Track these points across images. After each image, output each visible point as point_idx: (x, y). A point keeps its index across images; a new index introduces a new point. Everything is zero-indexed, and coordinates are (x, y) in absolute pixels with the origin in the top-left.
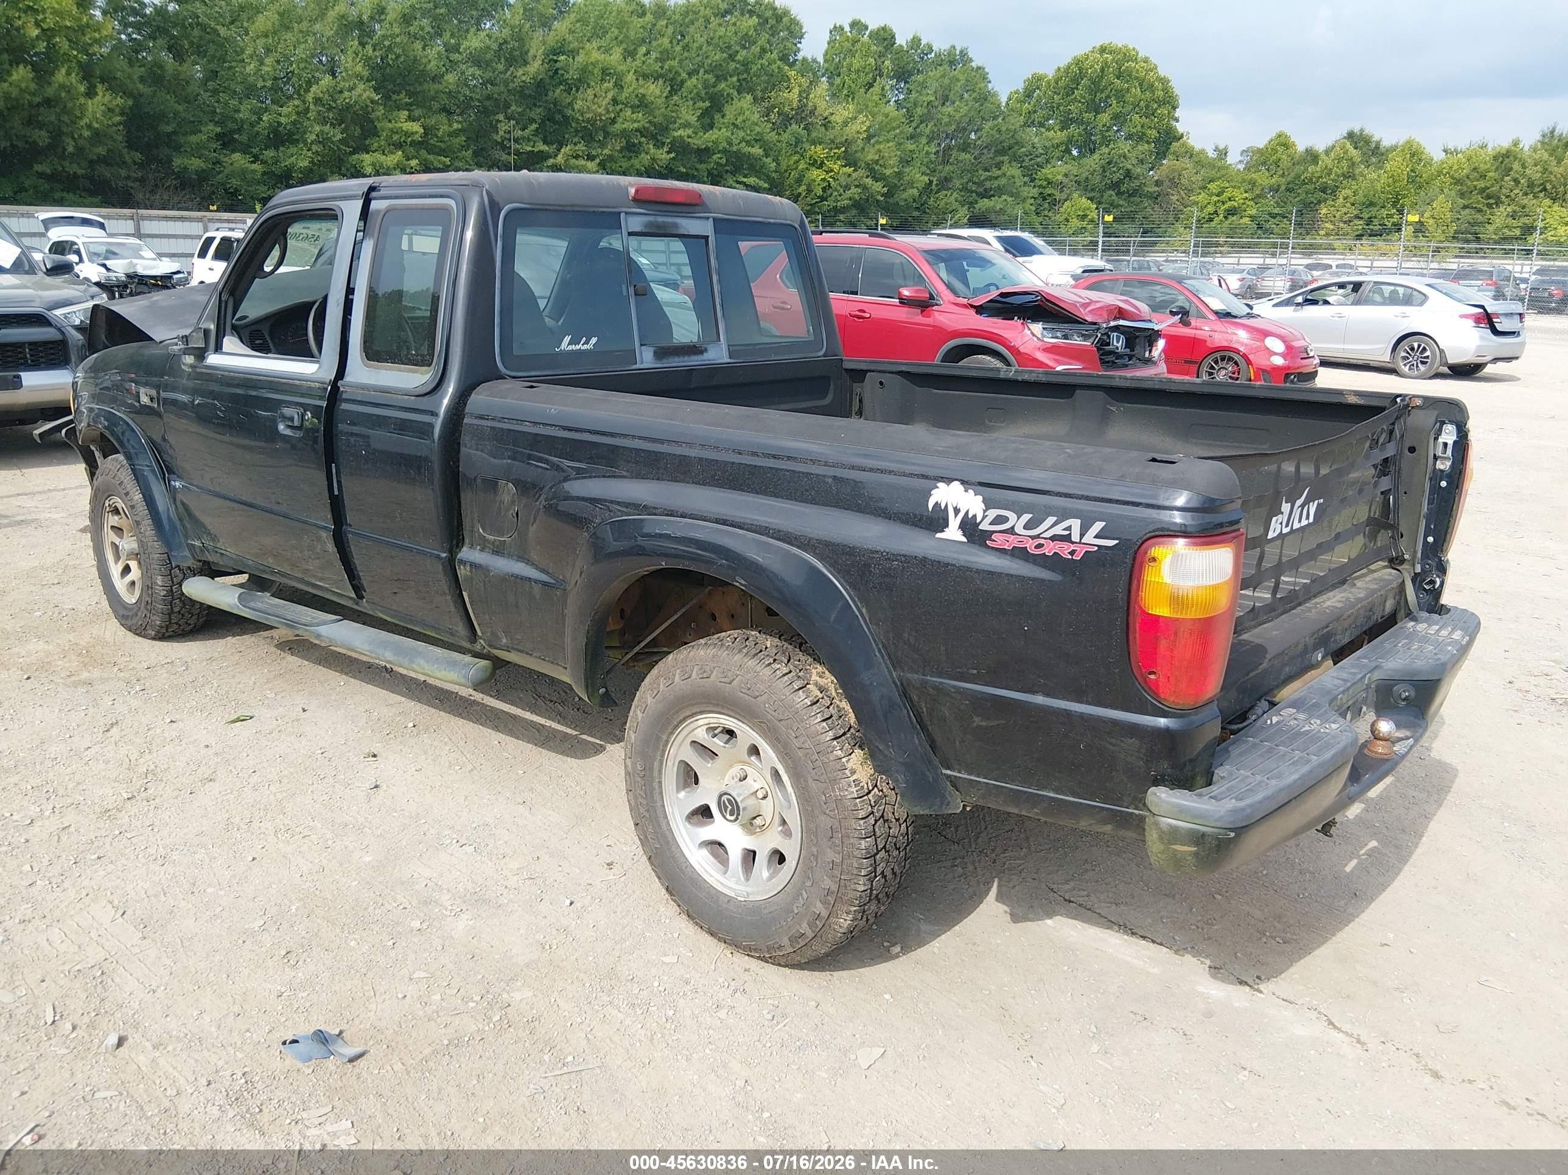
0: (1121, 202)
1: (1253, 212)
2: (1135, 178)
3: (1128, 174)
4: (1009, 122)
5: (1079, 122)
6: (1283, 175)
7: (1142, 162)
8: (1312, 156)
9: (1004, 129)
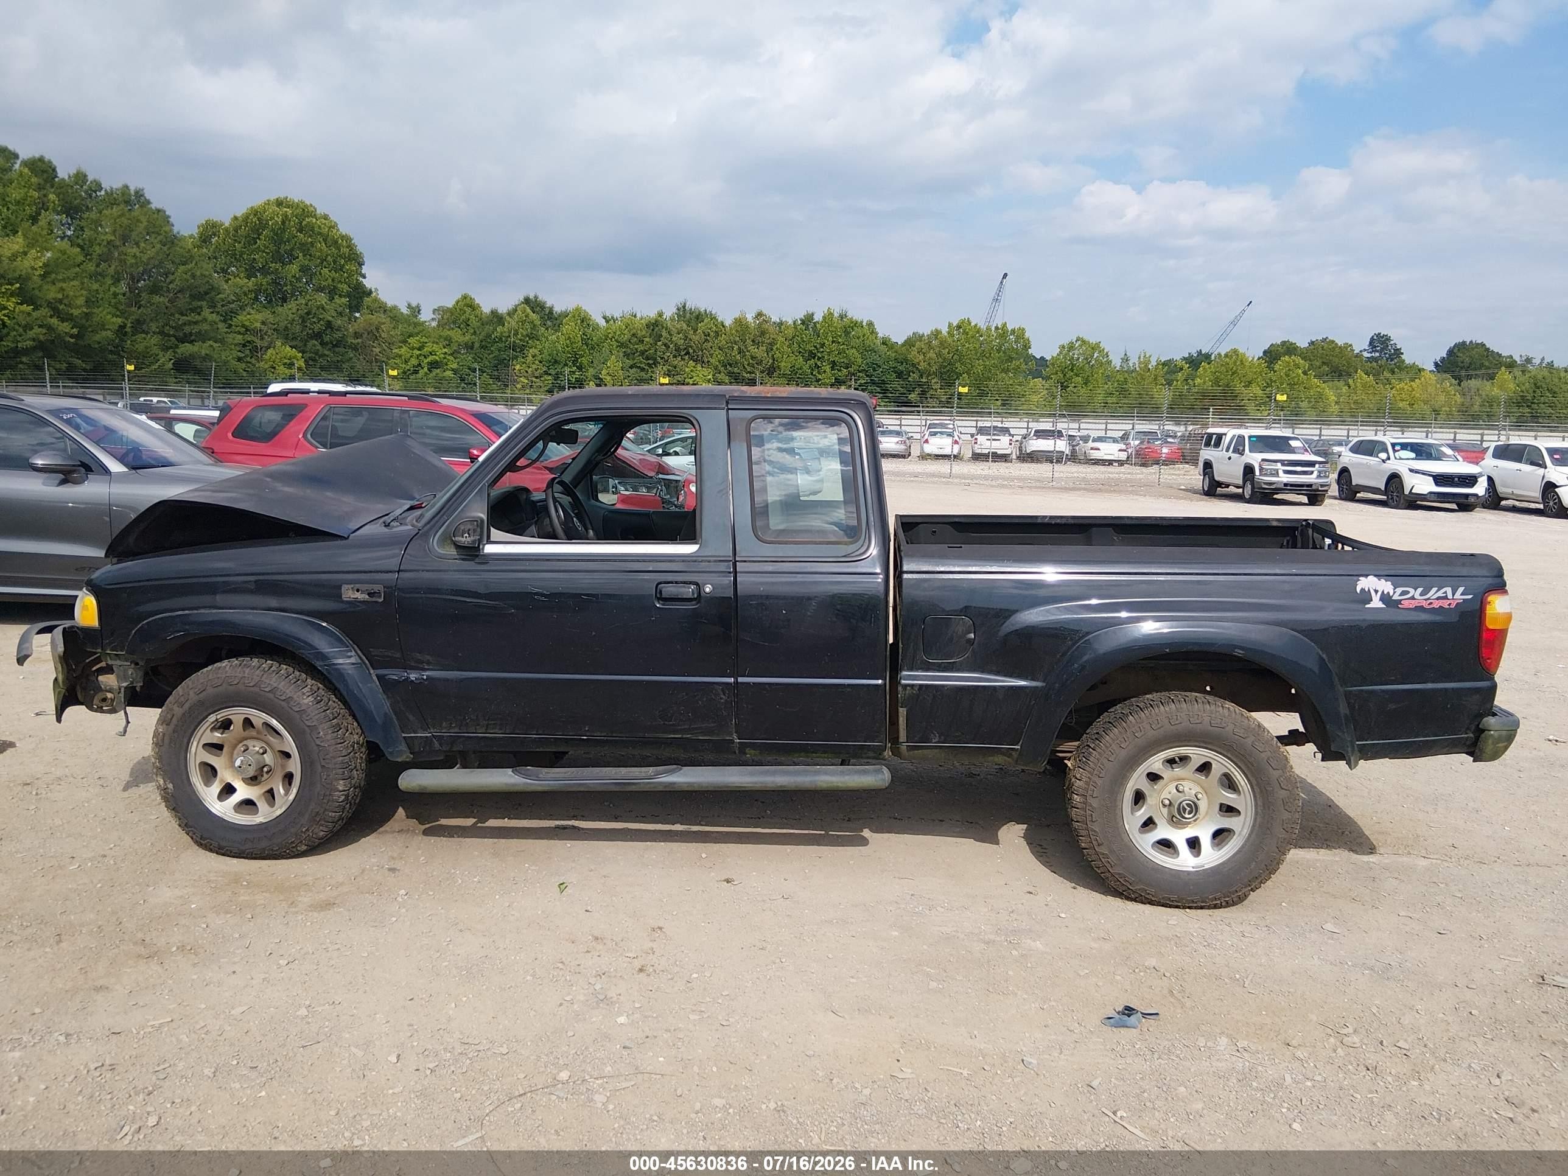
0: (327, 352)
1: (455, 366)
2: (337, 330)
3: (329, 325)
4: (202, 268)
5: (264, 271)
6: (475, 333)
7: (341, 314)
8: (497, 318)
9: (198, 273)
